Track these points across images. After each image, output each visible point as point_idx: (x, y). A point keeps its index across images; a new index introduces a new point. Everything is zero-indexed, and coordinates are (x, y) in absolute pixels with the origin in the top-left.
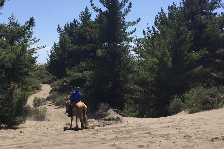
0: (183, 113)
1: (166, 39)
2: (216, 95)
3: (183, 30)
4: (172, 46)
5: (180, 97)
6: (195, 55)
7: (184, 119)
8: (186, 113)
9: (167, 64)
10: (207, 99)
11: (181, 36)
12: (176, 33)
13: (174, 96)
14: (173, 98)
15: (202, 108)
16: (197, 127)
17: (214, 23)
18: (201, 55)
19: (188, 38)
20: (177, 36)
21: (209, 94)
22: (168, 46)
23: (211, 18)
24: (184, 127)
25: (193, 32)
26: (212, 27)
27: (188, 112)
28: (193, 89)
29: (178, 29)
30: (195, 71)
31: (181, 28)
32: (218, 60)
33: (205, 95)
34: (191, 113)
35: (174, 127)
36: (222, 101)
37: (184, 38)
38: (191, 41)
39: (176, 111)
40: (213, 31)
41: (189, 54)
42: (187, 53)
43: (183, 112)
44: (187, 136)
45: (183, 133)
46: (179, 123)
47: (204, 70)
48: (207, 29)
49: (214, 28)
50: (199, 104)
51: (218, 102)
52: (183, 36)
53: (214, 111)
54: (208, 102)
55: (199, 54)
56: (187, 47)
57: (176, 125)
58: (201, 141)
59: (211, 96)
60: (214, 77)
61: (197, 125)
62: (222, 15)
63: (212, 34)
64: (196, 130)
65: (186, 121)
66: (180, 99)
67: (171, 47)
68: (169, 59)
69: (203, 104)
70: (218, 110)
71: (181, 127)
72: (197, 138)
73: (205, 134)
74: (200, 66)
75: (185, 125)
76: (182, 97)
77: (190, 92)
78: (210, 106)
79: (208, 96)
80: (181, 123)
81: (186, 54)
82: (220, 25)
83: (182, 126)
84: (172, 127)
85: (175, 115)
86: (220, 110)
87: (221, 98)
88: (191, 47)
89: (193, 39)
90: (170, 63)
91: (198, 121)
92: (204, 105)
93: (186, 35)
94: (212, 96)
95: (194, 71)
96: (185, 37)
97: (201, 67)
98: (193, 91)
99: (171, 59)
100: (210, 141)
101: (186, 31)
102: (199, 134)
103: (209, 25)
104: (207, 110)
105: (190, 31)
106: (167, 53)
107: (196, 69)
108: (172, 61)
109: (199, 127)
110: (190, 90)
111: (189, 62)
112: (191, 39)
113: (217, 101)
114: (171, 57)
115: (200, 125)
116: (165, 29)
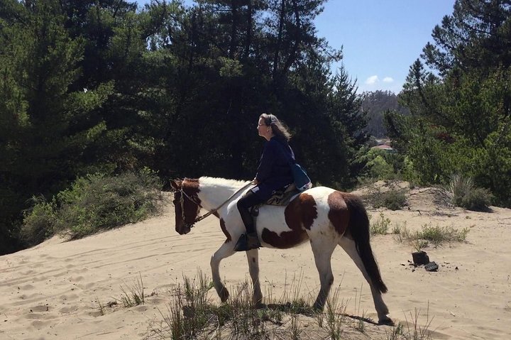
0: (55, 240)
1: (12, 54)
2: (131, 192)
3: (56, 33)
4: (29, 74)
5: (49, 200)
6: (88, 97)
7: (50, 258)
8: (63, 240)
9: (15, 117)
10: (112, 201)
11: (50, 50)
12: (39, 40)
13: (34, 198)
14: (31, 204)
15: (101, 223)
16: (75, 276)
17: (130, 26)
18: (102, 98)
19: (68, 56)
20: (41, 50)
21: (116, 190)
22: (18, 72)
23: (123, 15)
24: (43, 279)
25: (80, 42)
26: (126, 33)
27: (68, 237)
28: (82, 180)
29: (44, 30)
30: (88, 136)
31: (50, 30)
32: (143, 112)
33: (107, 191)
34: (75, 237)
35: (13, 284)
36: (144, 205)
37: (60, 55)
38: (78, 64)
39: (40, 235)
40: (129, 43)
41: (75, 96)
42: (68, 92)
43: (56, 237)
44: (40, 308)
45: (33, 298)
46: (30, 272)
47: (109, 134)
48: (115, 39)
49: (129, 37)
50: (93, 215)
51: (137, 208)
52: (54, 49)
53: (127, 229)
54: (112, 209)
55: (97, 95)
56: (67, 77)
57: (20, 276)
58: (72, 317)
59: (121, 195)
60: (136, 149)
61: (77, 271)
62: (148, 10)
63: (127, 50)
64: (70, 285)
65: (53, 261)
66: (48, 205)
67: (25, 75)
68: (18, 105)
69: (102, 214)
70: (135, 225)
71: (35, 280)
72: (64, 311)
73: (91, 294)
74: (100, 125)
75: (45, 275)
76: (54, 200)
77: (74, 188)
78: (118, 218)
79: (114, 196)
80: (37, 269)
81: (66, 96)
82: (143, 32)
83: (39, 277)
84: (9, 285)
85: (36, 247)
86: (139, 225)
87: (143, 197)
88: (77, 78)
89: (81, 58)
90: (24, 117)
91: (82, 259)
92: (104, 216)
93: (64, 48)
94: (124, 193)
95: (86, 136)
96: (61, 53)
97: (102, 126)
98: (81, 185)
99: (25, 105)
100: (96, 315)
101: (63, 37)
102: (75, 297)
103: (117, 29)
104: (111, 228)
105: (73, 39)
106: (16, 89)
107: (91, 130)
108: (28, 111)
109: (80, 275)
110: (74, 182)
111: (75, 114)
112: (78, 57)
113: (133, 206)
114: (24, 99)
115: (85, 270)
116: (10, 30)
